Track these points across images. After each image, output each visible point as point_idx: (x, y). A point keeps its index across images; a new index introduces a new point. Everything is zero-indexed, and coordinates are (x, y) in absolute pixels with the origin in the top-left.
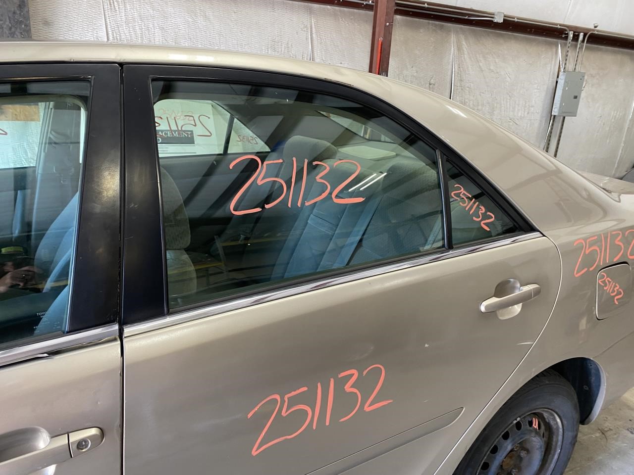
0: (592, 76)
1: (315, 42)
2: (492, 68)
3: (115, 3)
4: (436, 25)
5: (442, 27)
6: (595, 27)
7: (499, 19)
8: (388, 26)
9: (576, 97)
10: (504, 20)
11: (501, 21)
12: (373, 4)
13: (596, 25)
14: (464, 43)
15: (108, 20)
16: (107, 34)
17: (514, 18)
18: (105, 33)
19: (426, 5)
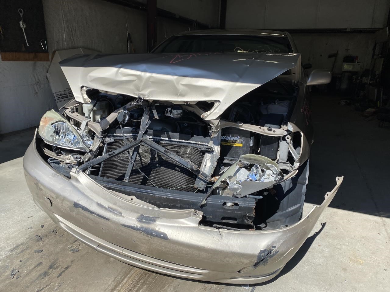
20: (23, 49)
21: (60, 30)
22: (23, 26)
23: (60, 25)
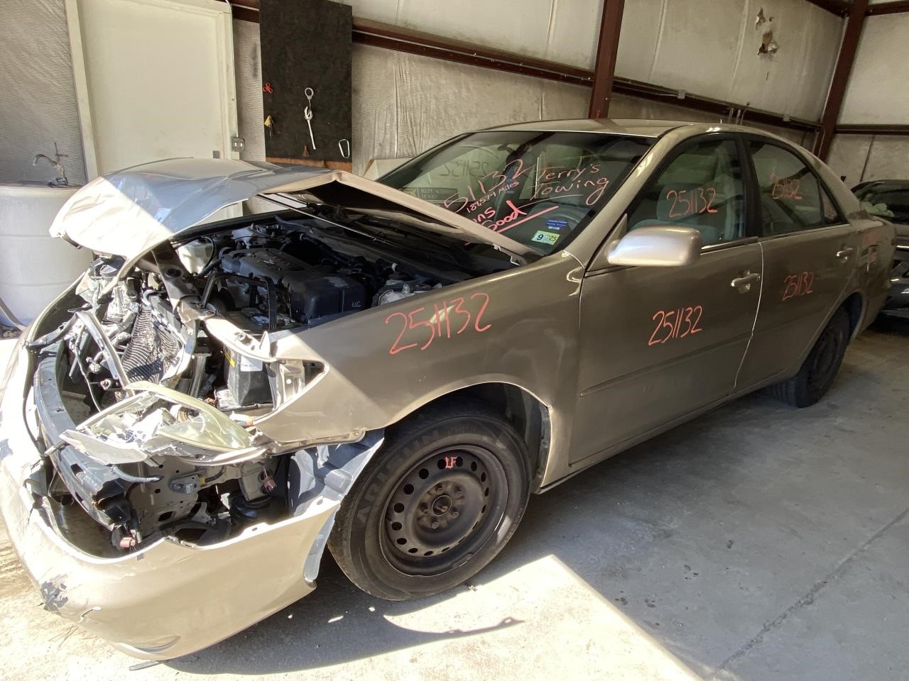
1: (544, 113)
3: (404, 75)
4: (632, 100)
5: (636, 102)
6: (748, 105)
7: (681, 96)
8: (606, 101)
10: (686, 97)
11: (683, 98)
12: (591, 80)
13: (749, 102)
14: (652, 116)
15: (398, 89)
16: (397, 102)
17: (693, 96)
19: (630, 83)
20: (305, 154)
21: (388, 125)
22: (308, 116)
23: (389, 115)
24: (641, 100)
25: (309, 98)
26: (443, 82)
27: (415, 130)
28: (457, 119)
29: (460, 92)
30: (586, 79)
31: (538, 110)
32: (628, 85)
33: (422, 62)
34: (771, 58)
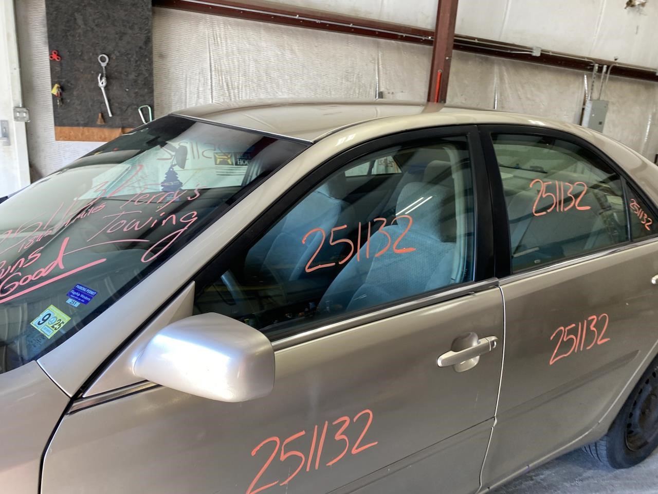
0: (613, 104)
1: (381, 73)
2: (529, 96)
3: (219, 38)
4: (482, 58)
5: (487, 60)
6: (616, 60)
7: (537, 53)
8: (447, 60)
9: (601, 123)
10: (541, 54)
11: (539, 55)
12: (432, 39)
13: (616, 58)
14: (505, 74)
15: (212, 53)
16: (211, 66)
17: (549, 52)
18: (209, 64)
19: (476, 41)
20: (99, 122)
21: (201, 89)
22: (102, 83)
23: (202, 79)
24: (493, 57)
25: (104, 65)
26: (263, 44)
27: (232, 94)
28: (281, 82)
29: (283, 54)
30: (426, 38)
31: (374, 70)
32: (475, 44)
33: (238, 25)
34: (639, 12)
